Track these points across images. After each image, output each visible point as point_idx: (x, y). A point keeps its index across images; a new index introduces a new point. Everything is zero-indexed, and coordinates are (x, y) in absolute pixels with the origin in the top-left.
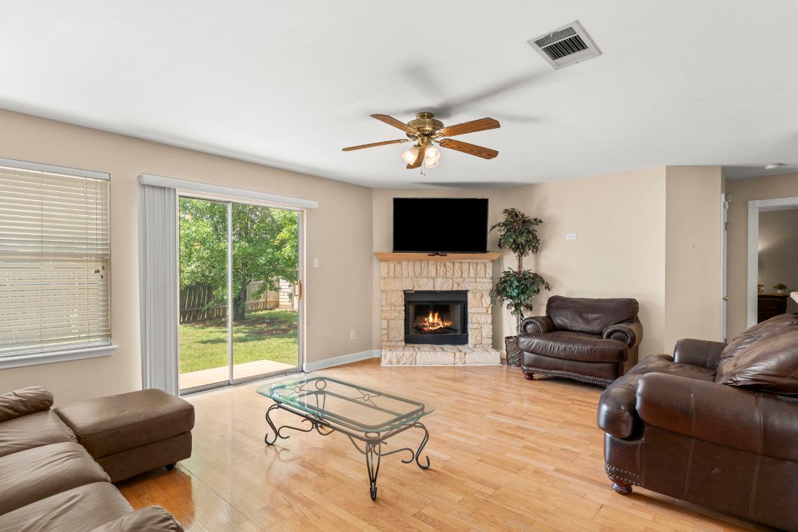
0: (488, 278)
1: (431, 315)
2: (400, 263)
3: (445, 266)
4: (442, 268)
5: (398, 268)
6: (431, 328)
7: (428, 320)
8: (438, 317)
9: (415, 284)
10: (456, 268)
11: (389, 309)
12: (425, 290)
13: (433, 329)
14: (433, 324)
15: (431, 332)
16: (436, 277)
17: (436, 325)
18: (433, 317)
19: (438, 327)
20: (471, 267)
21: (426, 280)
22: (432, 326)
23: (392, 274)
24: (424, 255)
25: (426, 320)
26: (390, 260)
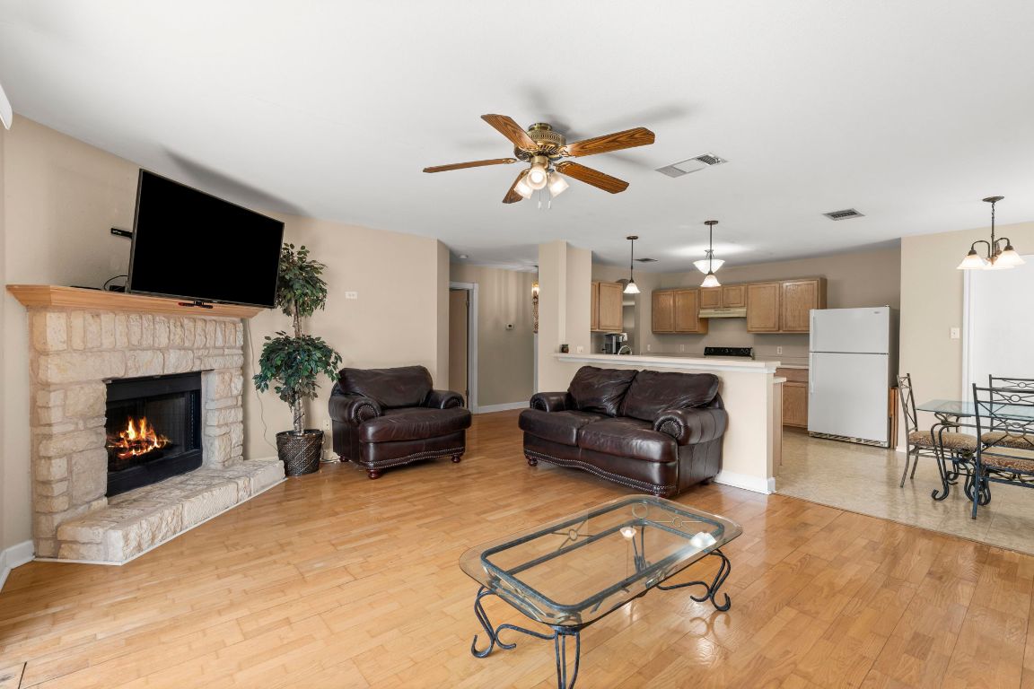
0: (238, 349)
1: (131, 424)
2: (98, 315)
3: (182, 326)
4: (179, 330)
5: (93, 328)
6: (134, 452)
7: (127, 435)
8: (148, 427)
9: (130, 364)
10: (199, 331)
11: (72, 427)
12: (147, 375)
13: (140, 452)
14: (138, 444)
15: (135, 460)
16: (168, 348)
17: (144, 445)
18: (137, 429)
19: (150, 448)
20: (218, 329)
21: (150, 353)
22: (136, 449)
23: (77, 344)
24: (172, 302)
25: (122, 436)
26: (76, 309)
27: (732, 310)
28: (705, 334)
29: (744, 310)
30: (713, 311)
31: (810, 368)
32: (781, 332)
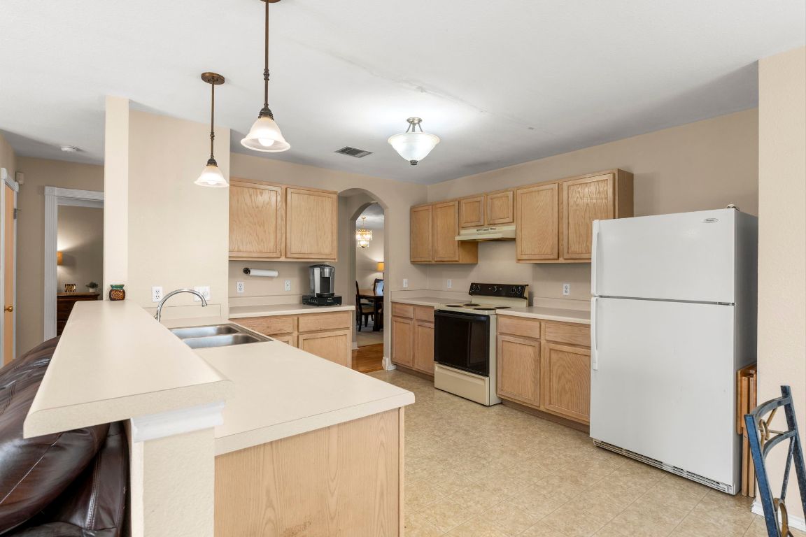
27: (498, 228)
28: (473, 265)
29: (512, 228)
30: (474, 231)
31: (593, 322)
32: (561, 260)
